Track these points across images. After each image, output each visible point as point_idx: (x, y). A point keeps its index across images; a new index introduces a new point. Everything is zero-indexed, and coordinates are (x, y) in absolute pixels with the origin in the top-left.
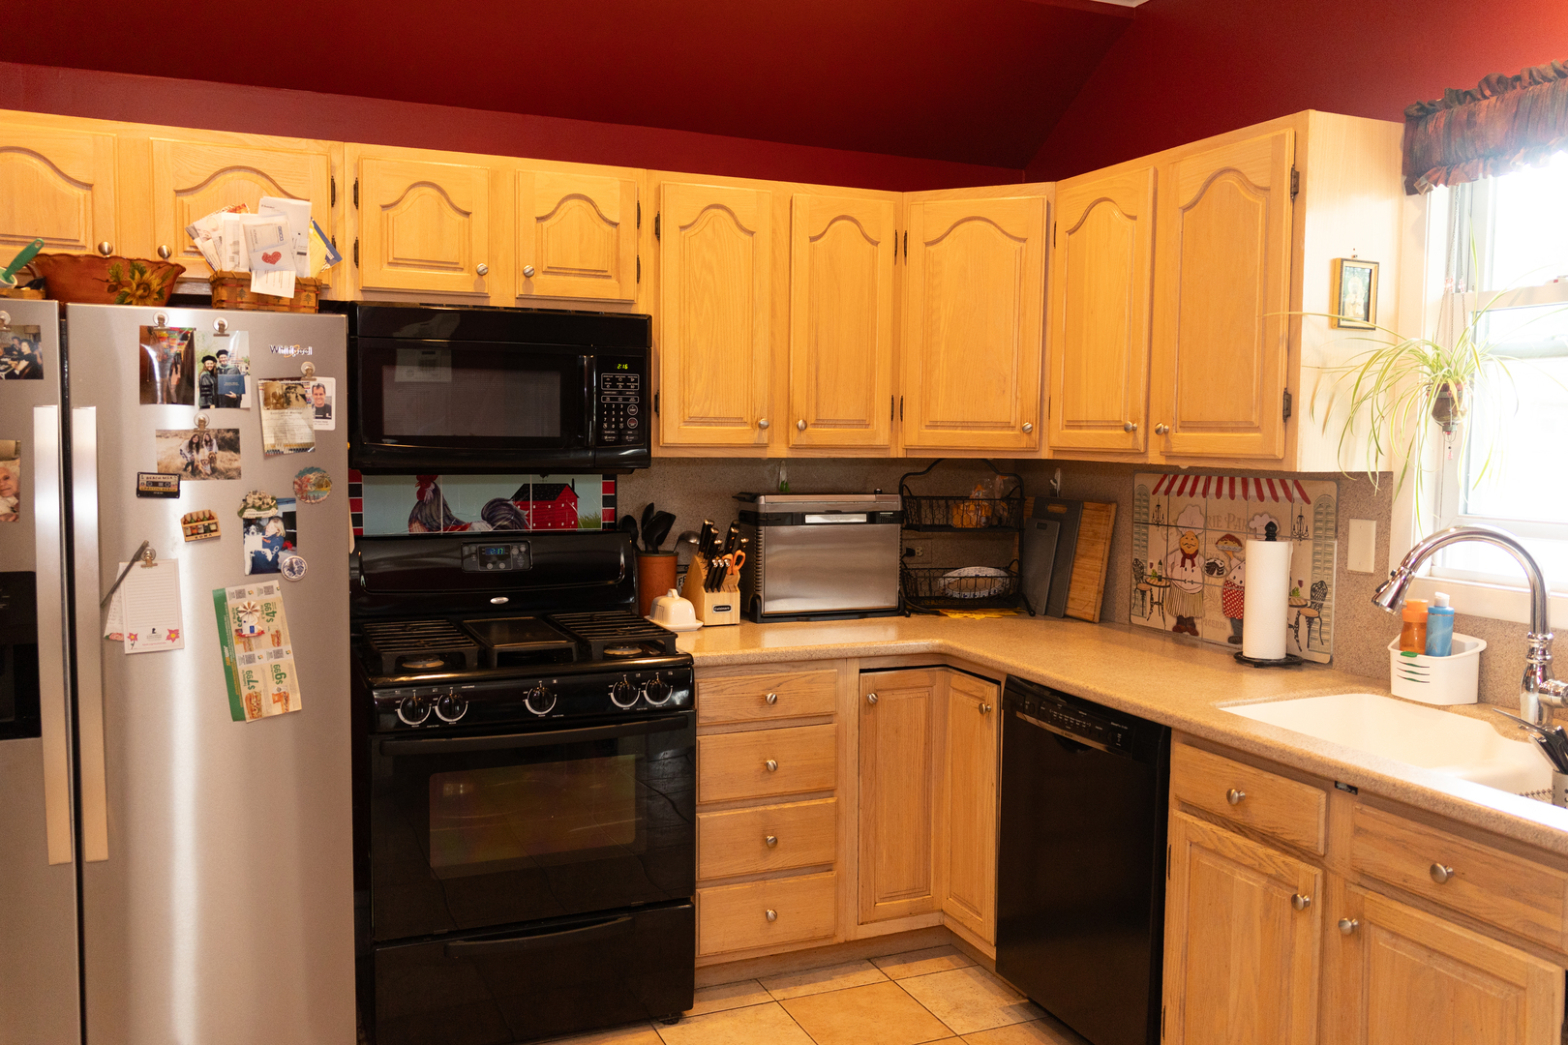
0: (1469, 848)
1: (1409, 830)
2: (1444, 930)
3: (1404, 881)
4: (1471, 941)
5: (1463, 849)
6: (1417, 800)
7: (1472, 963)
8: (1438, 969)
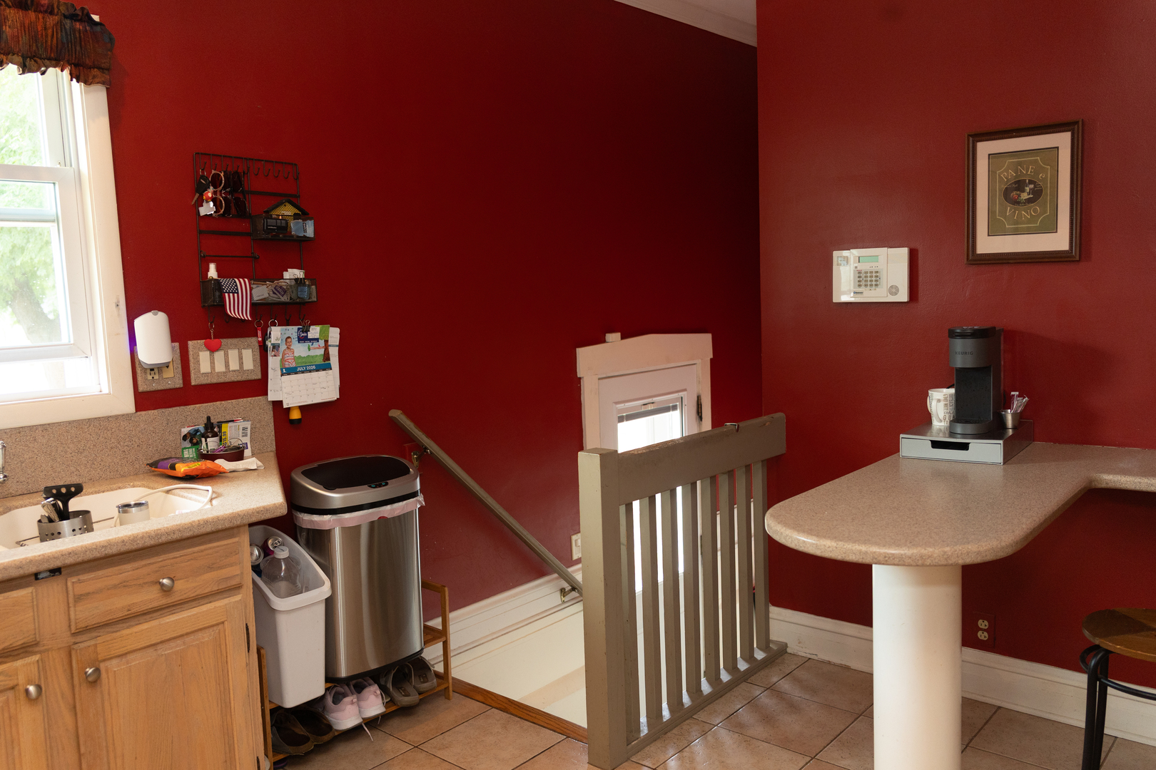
0: (176, 558)
1: (127, 571)
2: (168, 622)
3: (129, 610)
4: (188, 616)
5: (172, 561)
6: (145, 542)
7: (188, 631)
8: (166, 652)
